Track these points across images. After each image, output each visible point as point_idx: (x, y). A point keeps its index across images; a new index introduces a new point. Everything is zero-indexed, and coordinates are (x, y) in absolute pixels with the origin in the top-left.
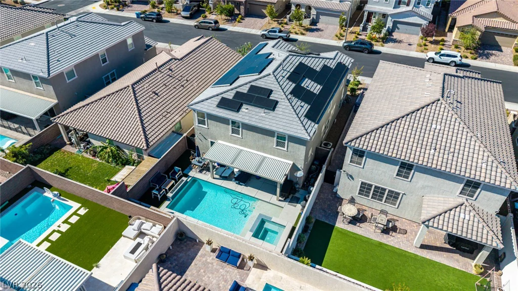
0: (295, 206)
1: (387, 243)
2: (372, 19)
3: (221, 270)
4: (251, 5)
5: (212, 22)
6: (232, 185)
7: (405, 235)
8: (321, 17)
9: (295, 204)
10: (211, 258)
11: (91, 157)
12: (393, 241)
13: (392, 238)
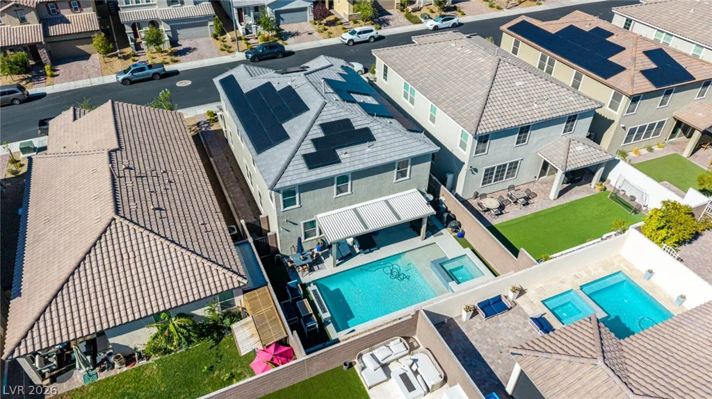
0: (442, 234)
1: (537, 211)
2: (244, 16)
3: (500, 325)
4: (54, 44)
5: (16, 89)
6: (361, 259)
7: (538, 197)
8: (178, 31)
9: (439, 232)
10: (477, 324)
11: (125, 369)
12: (537, 206)
13: (535, 205)
